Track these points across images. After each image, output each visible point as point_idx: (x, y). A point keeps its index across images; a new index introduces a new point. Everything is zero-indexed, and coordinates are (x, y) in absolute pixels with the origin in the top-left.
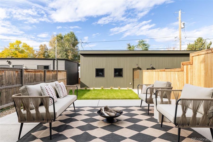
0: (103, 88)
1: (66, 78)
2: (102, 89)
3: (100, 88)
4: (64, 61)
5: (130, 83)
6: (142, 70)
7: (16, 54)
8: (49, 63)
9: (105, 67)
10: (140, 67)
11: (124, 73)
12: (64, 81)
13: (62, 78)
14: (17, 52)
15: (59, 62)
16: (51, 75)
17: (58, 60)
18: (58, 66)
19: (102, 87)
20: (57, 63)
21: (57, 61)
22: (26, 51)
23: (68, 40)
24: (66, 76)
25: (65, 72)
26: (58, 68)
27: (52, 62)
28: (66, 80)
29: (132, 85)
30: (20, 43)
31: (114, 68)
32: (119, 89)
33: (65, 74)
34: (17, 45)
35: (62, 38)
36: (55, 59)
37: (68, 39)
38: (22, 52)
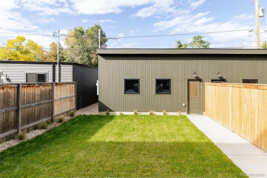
0: (138, 113)
1: (74, 95)
2: (136, 114)
3: (132, 113)
4: (72, 66)
5: (184, 105)
6: (203, 81)
7: (17, 56)
8: (46, 70)
9: (140, 76)
10: (200, 77)
11: (174, 86)
12: (70, 101)
13: (66, 96)
14: (18, 53)
15: (63, 67)
16: (36, 92)
17: (61, 65)
18: (62, 75)
19: (136, 111)
20: (60, 69)
21: (59, 66)
22: (32, 51)
23: (91, 36)
24: (74, 92)
25: (74, 85)
26: (62, 78)
27: (50, 67)
28: (74, 98)
29: (187, 108)
30: (23, 39)
31: (156, 79)
32: (165, 114)
33: (74, 88)
34: (19, 43)
35: (82, 33)
36: (56, 63)
37: (91, 34)
38: (27, 52)
